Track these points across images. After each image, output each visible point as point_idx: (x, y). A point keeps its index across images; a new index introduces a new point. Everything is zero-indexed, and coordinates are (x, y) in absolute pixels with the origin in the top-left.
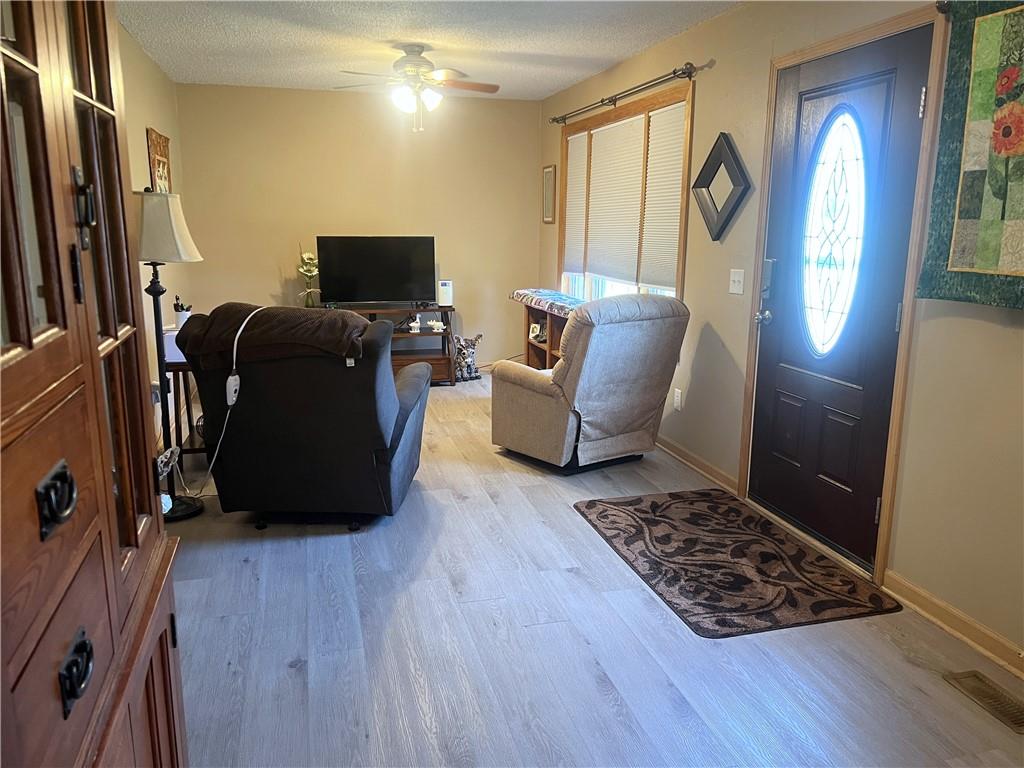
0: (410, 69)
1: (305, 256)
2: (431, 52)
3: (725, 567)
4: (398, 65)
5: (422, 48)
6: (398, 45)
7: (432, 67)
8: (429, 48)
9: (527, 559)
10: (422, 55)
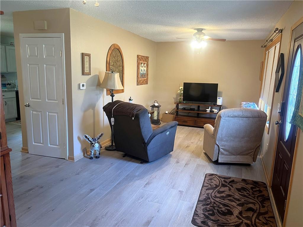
0: (198, 36)
1: (180, 88)
2: (205, 30)
3: (229, 207)
4: (195, 35)
5: (202, 29)
6: (195, 29)
7: (204, 34)
8: (205, 29)
9: (173, 184)
10: (202, 31)
